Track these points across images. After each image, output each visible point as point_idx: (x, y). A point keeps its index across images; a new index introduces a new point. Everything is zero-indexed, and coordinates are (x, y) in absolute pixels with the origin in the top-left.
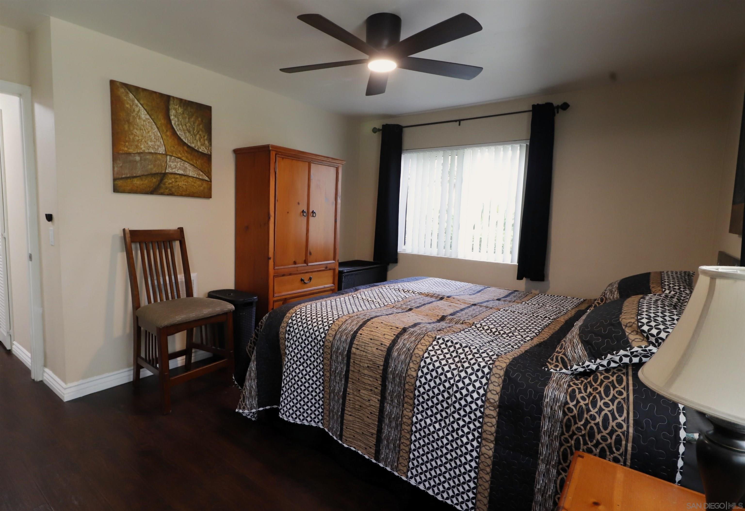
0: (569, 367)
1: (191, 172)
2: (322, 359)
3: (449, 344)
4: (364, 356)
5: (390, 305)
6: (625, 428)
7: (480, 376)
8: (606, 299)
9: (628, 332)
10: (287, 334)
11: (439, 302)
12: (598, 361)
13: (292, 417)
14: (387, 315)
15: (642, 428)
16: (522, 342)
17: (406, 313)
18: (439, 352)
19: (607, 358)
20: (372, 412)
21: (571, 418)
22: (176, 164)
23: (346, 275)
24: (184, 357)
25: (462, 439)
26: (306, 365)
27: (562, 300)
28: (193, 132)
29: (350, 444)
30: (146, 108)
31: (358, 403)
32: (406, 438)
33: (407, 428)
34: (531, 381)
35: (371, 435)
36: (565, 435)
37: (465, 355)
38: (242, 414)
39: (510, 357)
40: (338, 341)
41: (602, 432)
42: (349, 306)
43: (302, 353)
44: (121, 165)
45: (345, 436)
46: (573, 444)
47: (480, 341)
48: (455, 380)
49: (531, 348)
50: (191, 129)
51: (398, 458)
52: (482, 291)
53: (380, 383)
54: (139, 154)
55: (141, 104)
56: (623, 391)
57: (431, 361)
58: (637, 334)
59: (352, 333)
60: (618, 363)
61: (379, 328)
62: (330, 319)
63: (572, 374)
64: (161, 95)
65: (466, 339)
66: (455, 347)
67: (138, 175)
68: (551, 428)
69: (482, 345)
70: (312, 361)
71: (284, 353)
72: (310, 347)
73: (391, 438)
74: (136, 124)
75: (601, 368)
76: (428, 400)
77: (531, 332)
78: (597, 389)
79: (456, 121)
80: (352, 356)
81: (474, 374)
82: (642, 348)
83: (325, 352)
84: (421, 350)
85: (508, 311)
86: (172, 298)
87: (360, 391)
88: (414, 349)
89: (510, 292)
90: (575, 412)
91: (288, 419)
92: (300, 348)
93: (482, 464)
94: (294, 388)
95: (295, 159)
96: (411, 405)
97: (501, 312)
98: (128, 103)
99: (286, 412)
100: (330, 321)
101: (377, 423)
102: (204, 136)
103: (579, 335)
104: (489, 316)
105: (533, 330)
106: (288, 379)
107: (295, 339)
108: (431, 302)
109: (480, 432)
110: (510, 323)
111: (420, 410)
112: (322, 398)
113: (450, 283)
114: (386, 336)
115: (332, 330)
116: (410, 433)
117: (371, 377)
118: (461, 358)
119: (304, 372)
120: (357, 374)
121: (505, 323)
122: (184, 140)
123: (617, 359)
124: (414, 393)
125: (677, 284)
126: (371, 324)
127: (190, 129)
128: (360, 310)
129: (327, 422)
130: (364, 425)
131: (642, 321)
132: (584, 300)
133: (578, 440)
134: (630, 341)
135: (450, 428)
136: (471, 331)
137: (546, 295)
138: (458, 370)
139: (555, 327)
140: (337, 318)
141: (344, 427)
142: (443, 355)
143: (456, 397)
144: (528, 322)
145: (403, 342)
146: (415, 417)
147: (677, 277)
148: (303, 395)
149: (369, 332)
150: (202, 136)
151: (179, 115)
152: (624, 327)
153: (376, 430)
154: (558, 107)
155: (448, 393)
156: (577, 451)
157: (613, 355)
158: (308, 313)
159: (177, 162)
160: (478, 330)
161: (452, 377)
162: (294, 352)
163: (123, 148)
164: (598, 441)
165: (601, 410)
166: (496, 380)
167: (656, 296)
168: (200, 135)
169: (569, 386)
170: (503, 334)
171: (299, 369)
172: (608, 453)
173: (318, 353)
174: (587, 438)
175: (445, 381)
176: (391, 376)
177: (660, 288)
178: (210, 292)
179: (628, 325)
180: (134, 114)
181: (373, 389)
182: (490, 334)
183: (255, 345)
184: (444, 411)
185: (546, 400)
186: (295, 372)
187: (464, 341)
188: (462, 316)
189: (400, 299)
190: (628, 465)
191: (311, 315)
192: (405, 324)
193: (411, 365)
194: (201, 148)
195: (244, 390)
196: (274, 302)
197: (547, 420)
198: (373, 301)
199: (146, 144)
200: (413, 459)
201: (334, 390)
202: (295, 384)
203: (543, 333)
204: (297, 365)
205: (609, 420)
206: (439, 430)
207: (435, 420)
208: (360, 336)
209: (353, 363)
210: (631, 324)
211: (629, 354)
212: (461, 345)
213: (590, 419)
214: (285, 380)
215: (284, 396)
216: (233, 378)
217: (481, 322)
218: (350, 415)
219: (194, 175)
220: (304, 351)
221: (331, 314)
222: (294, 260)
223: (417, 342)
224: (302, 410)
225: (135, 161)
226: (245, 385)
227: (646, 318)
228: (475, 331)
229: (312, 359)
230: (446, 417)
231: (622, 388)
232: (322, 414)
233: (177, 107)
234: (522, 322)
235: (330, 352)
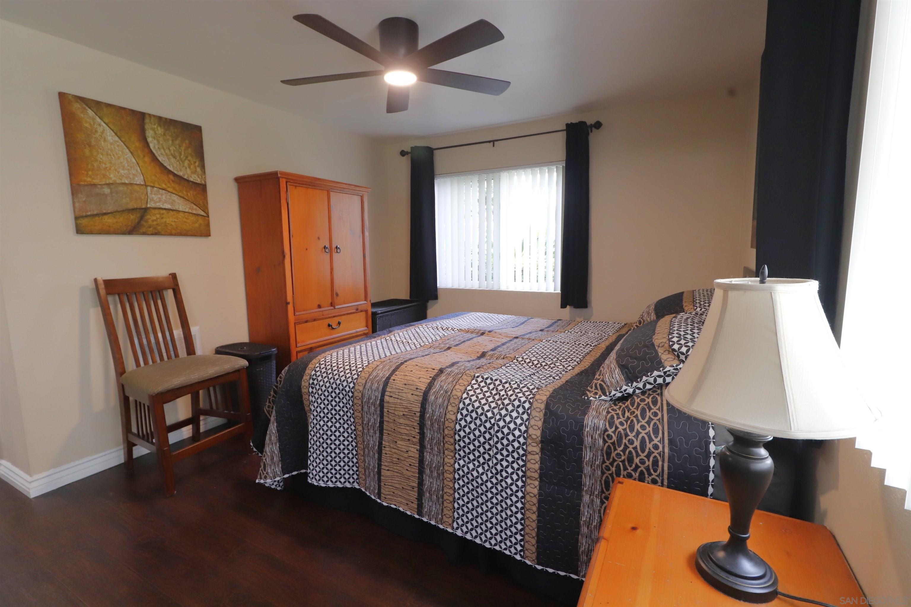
0: (608, 394)
1: (181, 205)
2: (352, 412)
3: (489, 381)
4: (399, 404)
5: (427, 345)
6: (661, 449)
7: (521, 412)
8: (644, 321)
9: (660, 353)
10: (310, 388)
11: (479, 337)
12: (635, 384)
13: (323, 481)
14: (423, 356)
15: (677, 447)
16: (563, 373)
17: (444, 352)
18: (478, 391)
19: (643, 381)
20: (412, 464)
21: (611, 445)
22: (159, 196)
23: (380, 316)
24: (190, 427)
25: (506, 480)
26: (335, 421)
27: (604, 326)
28: (180, 157)
29: (390, 502)
30: (112, 127)
31: (395, 456)
32: (450, 488)
33: (449, 476)
34: (571, 412)
35: (411, 489)
36: (606, 463)
37: (506, 391)
38: (264, 485)
39: (551, 389)
40: (368, 389)
41: (640, 456)
42: (381, 350)
43: (330, 407)
44: (84, 199)
45: (384, 494)
46: (614, 471)
47: (521, 376)
48: (495, 419)
49: (572, 378)
50: (177, 154)
51: (442, 510)
52: (526, 323)
53: (417, 431)
54: (108, 185)
55: (105, 123)
56: (658, 411)
57: (470, 402)
58: (669, 353)
59: (384, 379)
60: (653, 384)
61: (414, 371)
62: (358, 366)
63: (611, 400)
64: (133, 112)
65: (507, 375)
66: (495, 384)
67: (109, 211)
68: (592, 458)
69: (522, 380)
70: (342, 415)
71: (309, 409)
72: (337, 400)
73: (433, 489)
74: (101, 148)
75: (638, 391)
76: (469, 443)
77: (573, 361)
78: (634, 412)
79: (489, 142)
80: (385, 404)
81: (515, 411)
82: (674, 367)
83: (355, 404)
84: (459, 391)
85: (550, 342)
86: (168, 358)
87: (396, 442)
88: (452, 391)
89: (553, 321)
90: (615, 438)
91: (318, 483)
92: (326, 402)
93: (528, 504)
94: (323, 447)
95: (310, 187)
96: (452, 451)
97: (544, 343)
98: (86, 122)
99: (316, 475)
100: (358, 368)
101: (417, 475)
102: (195, 162)
103: (616, 359)
104: (531, 348)
105: (574, 359)
106: (315, 438)
107: (320, 392)
108: (472, 339)
109: (524, 470)
110: (552, 354)
111: (462, 456)
112: (356, 455)
113: (493, 316)
114: (421, 380)
115: (362, 378)
116: (453, 481)
117: (408, 425)
118: (501, 395)
119: (333, 429)
120: (392, 424)
121: (547, 354)
122: (168, 167)
123: (651, 380)
124: (454, 437)
125: (707, 302)
126: (404, 367)
127: (175, 154)
128: (393, 353)
129: (363, 480)
130: (404, 479)
131: (673, 340)
132: (625, 324)
133: (618, 466)
134: (663, 361)
135: (494, 471)
136: (512, 365)
137: (589, 322)
138: (499, 408)
139: (596, 354)
140: (367, 364)
141: (382, 484)
142: (482, 394)
143: (497, 437)
144: (569, 351)
145: (440, 384)
146: (457, 463)
147: (708, 294)
148: (333, 455)
149: (403, 377)
150: (192, 163)
151: (159, 137)
152: (657, 348)
153: (417, 483)
154: (591, 126)
155: (490, 433)
156: (617, 478)
157: (648, 376)
158: (333, 362)
159: (162, 195)
160: (520, 363)
161: (493, 416)
162: (320, 408)
163: (85, 178)
164: (637, 465)
165: (638, 433)
166: (538, 415)
167: (687, 314)
168: (189, 161)
169: (608, 412)
170: (545, 365)
171: (327, 426)
172: (647, 476)
173: (348, 405)
174: (627, 463)
175: (486, 422)
176: (429, 423)
177: (692, 307)
178: (217, 348)
179: (660, 345)
180: (97, 135)
181: (411, 438)
182: (532, 367)
183: (274, 404)
184: (487, 453)
185: (586, 430)
186: (323, 430)
187: (505, 376)
188: (504, 350)
189: (438, 338)
190: (665, 485)
191: (337, 364)
192: (442, 364)
193: (450, 408)
194: (191, 177)
195: (264, 456)
196: (297, 352)
197: (588, 450)
198: (408, 342)
199: (117, 173)
200: (458, 509)
201: (368, 444)
202: (323, 443)
203: (584, 360)
204: (324, 421)
205: (646, 442)
206: (482, 474)
207: (478, 464)
208: (393, 381)
209: (387, 412)
210: (662, 344)
211: (663, 374)
212: (501, 381)
213: (629, 444)
214: (312, 440)
215: (312, 458)
216: (251, 444)
217: (523, 355)
218: (388, 470)
219: (186, 209)
220: (332, 405)
221: (360, 361)
222: (318, 303)
223: (454, 383)
224: (333, 471)
225: (104, 194)
226: (264, 451)
227: (676, 337)
228: (516, 365)
229: (342, 413)
230: (489, 460)
231: (657, 409)
232: (358, 473)
233: (155, 126)
234: (564, 351)
235: (360, 403)
